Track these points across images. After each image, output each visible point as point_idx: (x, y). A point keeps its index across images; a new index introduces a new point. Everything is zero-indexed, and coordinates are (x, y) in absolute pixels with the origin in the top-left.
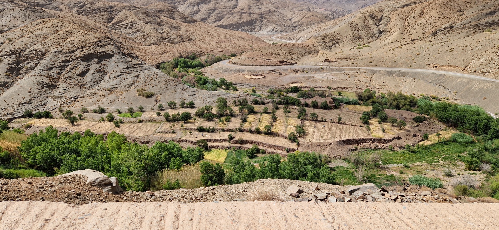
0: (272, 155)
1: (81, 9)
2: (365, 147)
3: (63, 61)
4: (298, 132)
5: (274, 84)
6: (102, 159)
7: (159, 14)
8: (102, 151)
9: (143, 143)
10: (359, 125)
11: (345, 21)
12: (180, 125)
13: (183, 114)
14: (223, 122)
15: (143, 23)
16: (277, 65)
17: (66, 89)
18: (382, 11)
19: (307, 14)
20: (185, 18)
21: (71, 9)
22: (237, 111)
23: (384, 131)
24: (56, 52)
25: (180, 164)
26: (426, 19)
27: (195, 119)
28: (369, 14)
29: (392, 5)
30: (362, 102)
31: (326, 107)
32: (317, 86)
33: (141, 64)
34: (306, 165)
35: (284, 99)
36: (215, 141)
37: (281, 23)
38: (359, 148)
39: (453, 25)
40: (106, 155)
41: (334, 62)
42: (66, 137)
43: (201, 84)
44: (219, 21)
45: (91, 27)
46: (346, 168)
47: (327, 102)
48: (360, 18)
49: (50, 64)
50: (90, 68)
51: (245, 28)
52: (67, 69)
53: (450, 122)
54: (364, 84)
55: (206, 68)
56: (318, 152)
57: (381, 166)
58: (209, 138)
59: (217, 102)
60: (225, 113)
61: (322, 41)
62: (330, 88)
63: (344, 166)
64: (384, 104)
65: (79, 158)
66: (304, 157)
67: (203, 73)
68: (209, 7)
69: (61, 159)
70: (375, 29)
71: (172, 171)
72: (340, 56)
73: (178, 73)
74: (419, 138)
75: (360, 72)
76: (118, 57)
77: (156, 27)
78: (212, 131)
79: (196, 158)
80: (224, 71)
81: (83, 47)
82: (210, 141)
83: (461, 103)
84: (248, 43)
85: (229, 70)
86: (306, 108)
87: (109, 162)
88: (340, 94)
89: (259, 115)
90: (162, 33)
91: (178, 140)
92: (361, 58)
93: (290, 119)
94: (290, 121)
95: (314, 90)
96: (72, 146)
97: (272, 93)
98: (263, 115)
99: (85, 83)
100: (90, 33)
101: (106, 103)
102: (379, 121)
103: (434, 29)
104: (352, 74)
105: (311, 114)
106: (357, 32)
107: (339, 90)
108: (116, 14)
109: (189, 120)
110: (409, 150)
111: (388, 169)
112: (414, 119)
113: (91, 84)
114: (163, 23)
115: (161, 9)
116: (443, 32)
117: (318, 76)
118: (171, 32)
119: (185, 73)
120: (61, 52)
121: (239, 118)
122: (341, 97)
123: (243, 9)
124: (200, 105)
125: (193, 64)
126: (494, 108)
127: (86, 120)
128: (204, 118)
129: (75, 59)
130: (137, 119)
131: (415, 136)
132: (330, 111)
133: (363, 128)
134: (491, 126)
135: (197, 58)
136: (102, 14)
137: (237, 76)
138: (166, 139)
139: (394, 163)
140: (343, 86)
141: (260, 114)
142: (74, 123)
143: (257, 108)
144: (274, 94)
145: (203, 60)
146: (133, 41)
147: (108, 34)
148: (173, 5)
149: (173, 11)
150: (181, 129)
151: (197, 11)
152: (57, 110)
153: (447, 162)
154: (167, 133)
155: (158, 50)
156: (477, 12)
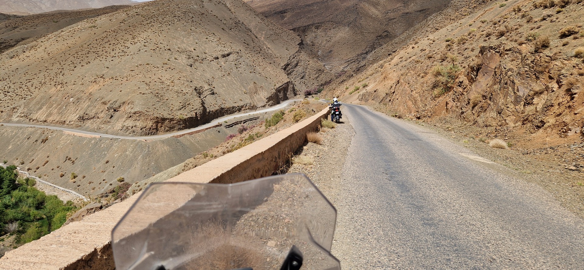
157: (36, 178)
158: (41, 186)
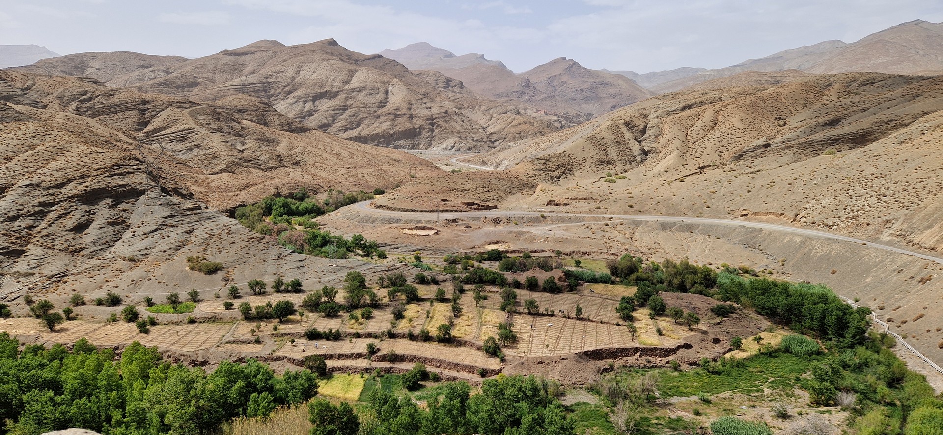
0: (453, 383)
1: (85, 106)
2: (628, 365)
3: (41, 204)
4: (502, 337)
5: (456, 245)
6: (108, 398)
7: (237, 116)
8: (108, 383)
9: (194, 364)
10: (615, 323)
11: (581, 133)
12: (271, 326)
13: (278, 305)
14: (356, 319)
15: (207, 132)
16: (461, 209)
17: (42, 257)
18: (646, 116)
19: (513, 120)
20: (289, 124)
21: (64, 105)
22: (385, 297)
23: (660, 332)
24: (27, 186)
25: (268, 405)
26: (724, 130)
27: (302, 315)
28: (623, 121)
29: (662, 106)
30: (618, 279)
31: (552, 288)
32: (536, 249)
33: (199, 208)
34: (518, 401)
35: (476, 274)
36: (341, 357)
37: (467, 134)
38: (616, 366)
39: (770, 142)
40: (118, 391)
41: (566, 205)
42: (36, 355)
43: (315, 247)
44: (352, 129)
45: (102, 139)
46: (593, 406)
47: (554, 278)
48: (608, 128)
49: (14, 209)
50: (96, 217)
51: (402, 142)
52: (47, 218)
53: (778, 315)
54: (620, 245)
55: (327, 215)
56: (540, 374)
57: (658, 401)
58: (330, 352)
59: (346, 281)
60: (362, 302)
61: (543, 167)
62: (559, 253)
63: (589, 402)
64: (658, 282)
65: (58, 399)
66: (513, 386)
67: (320, 225)
68: (334, 104)
69: (21, 400)
70: (636, 148)
71: (252, 420)
72: (575, 194)
73: (270, 226)
74: (725, 346)
75: (613, 224)
76: (153, 195)
77: (232, 139)
78: (336, 337)
79: (302, 393)
80: (361, 221)
81: (83, 176)
82: (331, 357)
83: (794, 280)
84: (407, 171)
85: (371, 220)
86: (515, 290)
87: (122, 406)
88: (578, 264)
89: (427, 305)
90: (242, 151)
91: (266, 357)
92: (614, 198)
93: (486, 311)
94: (486, 315)
95: (530, 257)
96: (47, 374)
97: (453, 262)
98: (435, 304)
99: (82, 246)
100: (100, 150)
101: (123, 286)
102: (650, 315)
103: (737, 148)
104: (597, 226)
105: (526, 301)
106: (604, 152)
107: (576, 257)
108: (154, 116)
109: (291, 317)
110: (708, 369)
111: (671, 407)
112: (712, 310)
113: (96, 248)
114: (245, 132)
115: (242, 108)
116: (753, 153)
117: (536, 230)
118: (259, 149)
119: (285, 225)
120: (38, 185)
121: (389, 310)
122: (580, 269)
123: (398, 109)
124: (312, 286)
125: (300, 208)
126: (852, 289)
127: (80, 319)
128: (320, 312)
129: (66, 200)
130: (185, 317)
131: (716, 341)
132: (561, 295)
133: (622, 327)
134: (848, 323)
135: (309, 197)
136: (127, 114)
137: (386, 231)
138: (242, 356)
139: (682, 394)
140: (582, 250)
141: (429, 303)
142: (54, 326)
143: (423, 291)
144: (456, 264)
145: (321, 201)
146: (185, 164)
147: (136, 153)
148: (265, 100)
149: (266, 111)
150: (273, 335)
151: (311, 111)
152: (21, 300)
153: (778, 390)
154: (244, 342)
155: (233, 183)
156: (808, 121)
157: (897, 337)
158: (904, 353)
